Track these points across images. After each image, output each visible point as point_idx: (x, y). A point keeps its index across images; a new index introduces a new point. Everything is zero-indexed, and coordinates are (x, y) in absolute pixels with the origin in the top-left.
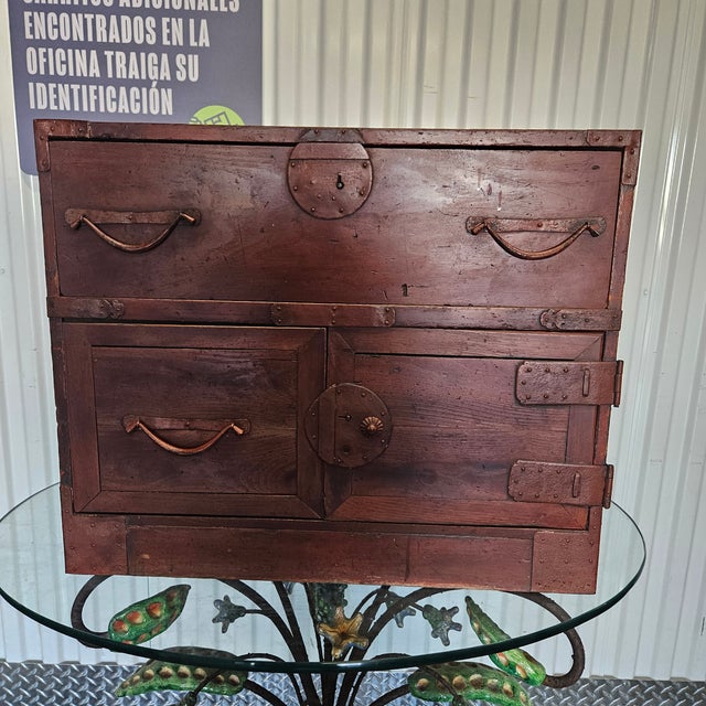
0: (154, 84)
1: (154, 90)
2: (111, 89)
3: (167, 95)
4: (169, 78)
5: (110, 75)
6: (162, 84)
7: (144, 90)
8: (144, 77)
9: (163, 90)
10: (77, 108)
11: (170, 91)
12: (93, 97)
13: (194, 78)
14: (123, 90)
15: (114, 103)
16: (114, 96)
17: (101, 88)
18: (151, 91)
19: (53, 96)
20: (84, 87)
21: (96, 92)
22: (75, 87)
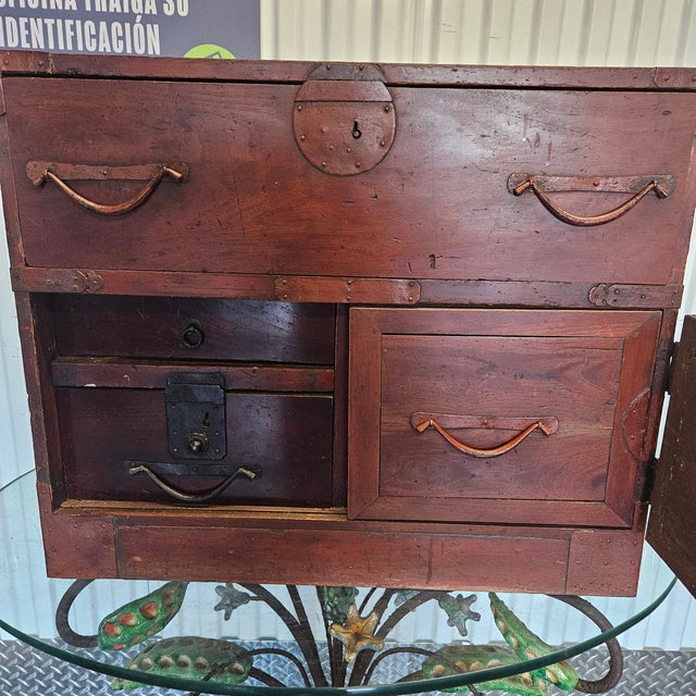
0: (139, 18)
1: (138, 26)
2: (89, 23)
3: (154, 32)
4: (154, 12)
5: (88, 8)
6: (147, 19)
7: (127, 25)
8: (126, 10)
9: (149, 26)
10: (51, 46)
11: (156, 26)
12: (70, 34)
13: (184, 13)
14: (103, 25)
15: (94, 40)
16: (93, 32)
17: (78, 23)
18: (136, 27)
19: (24, 32)
20: (59, 22)
21: (73, 28)
22: (50, 22)
